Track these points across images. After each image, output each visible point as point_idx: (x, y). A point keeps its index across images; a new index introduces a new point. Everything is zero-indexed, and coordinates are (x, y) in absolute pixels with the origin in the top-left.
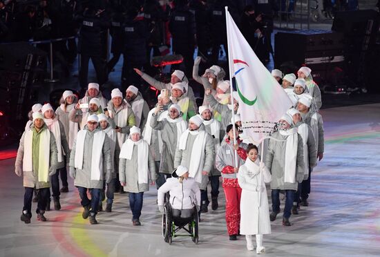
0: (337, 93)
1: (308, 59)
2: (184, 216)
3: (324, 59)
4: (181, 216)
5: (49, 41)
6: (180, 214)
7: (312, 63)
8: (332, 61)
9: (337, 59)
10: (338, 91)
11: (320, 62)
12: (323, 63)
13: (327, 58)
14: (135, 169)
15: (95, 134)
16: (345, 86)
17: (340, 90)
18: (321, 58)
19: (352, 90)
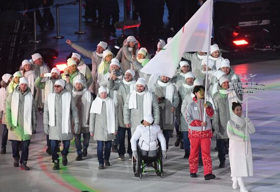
0: (265, 50)
1: (241, 23)
2: (150, 155)
3: (254, 22)
4: (149, 156)
5: (34, 10)
6: (148, 154)
7: (244, 25)
8: (260, 24)
9: (265, 22)
10: (265, 48)
11: (251, 25)
12: (254, 26)
13: (257, 21)
14: (105, 122)
15: (63, 96)
16: (271, 44)
17: (267, 47)
18: (251, 22)
19: (277, 47)
